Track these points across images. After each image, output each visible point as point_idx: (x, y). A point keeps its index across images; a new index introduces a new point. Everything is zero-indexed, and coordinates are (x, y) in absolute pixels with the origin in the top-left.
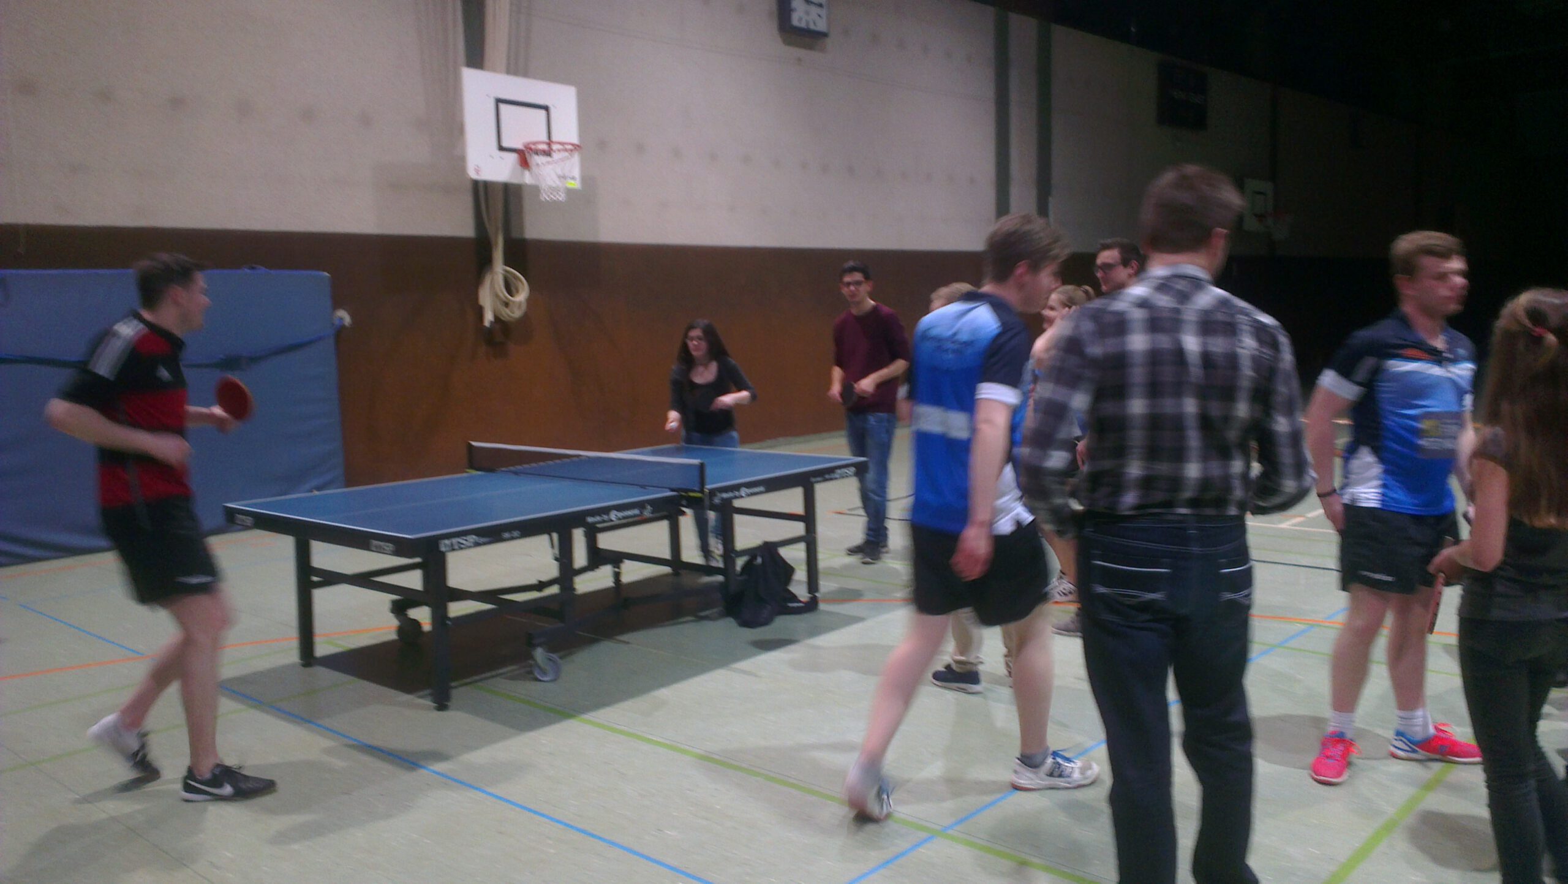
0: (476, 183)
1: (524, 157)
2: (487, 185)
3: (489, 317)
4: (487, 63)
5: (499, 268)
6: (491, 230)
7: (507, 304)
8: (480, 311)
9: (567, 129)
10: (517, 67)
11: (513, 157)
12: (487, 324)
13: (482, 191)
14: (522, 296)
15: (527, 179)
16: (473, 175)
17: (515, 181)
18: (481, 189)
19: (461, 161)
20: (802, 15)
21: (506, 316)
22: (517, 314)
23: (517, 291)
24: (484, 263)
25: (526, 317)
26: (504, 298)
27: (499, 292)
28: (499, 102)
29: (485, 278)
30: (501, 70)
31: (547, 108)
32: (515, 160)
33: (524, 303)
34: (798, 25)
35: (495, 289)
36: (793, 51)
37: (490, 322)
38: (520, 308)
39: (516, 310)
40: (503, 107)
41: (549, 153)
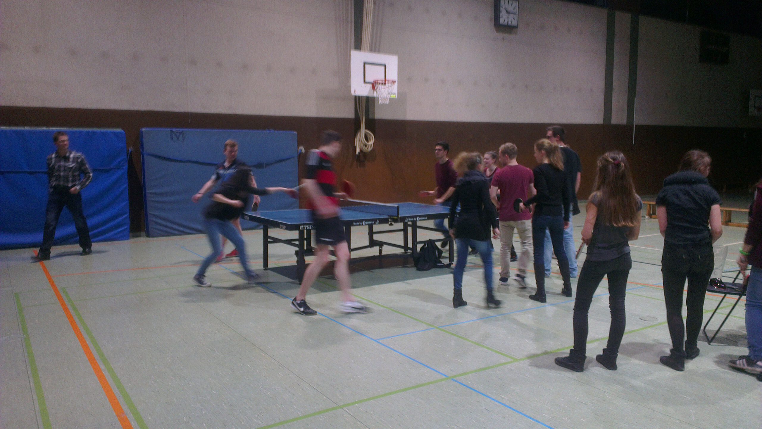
0: (356, 97)
1: (374, 85)
2: (359, 97)
3: (358, 150)
4: (362, 48)
5: (363, 130)
6: (361, 116)
7: (366, 146)
8: (355, 148)
9: (393, 74)
10: (374, 49)
11: (370, 86)
12: (357, 153)
13: (358, 99)
14: (371, 142)
15: (375, 94)
16: (353, 93)
17: (370, 95)
18: (357, 98)
19: (348, 88)
21: (365, 150)
22: (370, 149)
23: (370, 140)
24: (357, 128)
25: (373, 150)
26: (364, 143)
27: (362, 140)
28: (365, 64)
29: (357, 135)
30: (367, 50)
31: (385, 66)
32: (371, 88)
33: (373, 145)
34: (503, 24)
35: (361, 139)
36: (501, 35)
37: (358, 153)
38: (371, 147)
39: (369, 148)
40: (366, 65)
41: (385, 84)
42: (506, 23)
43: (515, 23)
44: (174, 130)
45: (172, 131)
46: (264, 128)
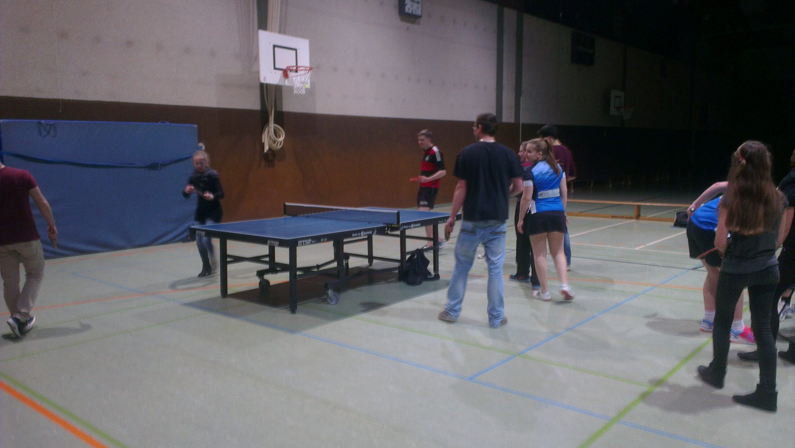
0: (262, 85)
1: (285, 73)
2: (267, 85)
3: (266, 148)
4: (268, 28)
5: (272, 125)
6: (269, 109)
7: (275, 142)
8: (262, 145)
9: (305, 60)
10: (282, 31)
11: (280, 73)
12: (265, 151)
13: (265, 88)
14: (282, 139)
15: (287, 83)
16: (262, 81)
17: (281, 84)
19: (257, 72)
20: (409, 7)
21: (274, 147)
22: (279, 147)
23: (280, 136)
24: (265, 122)
25: (283, 147)
26: (273, 139)
27: (271, 136)
28: (275, 46)
29: (265, 129)
30: (276, 31)
31: (296, 50)
32: (281, 74)
33: (282, 142)
34: (408, 12)
35: (270, 134)
36: (405, 25)
37: (267, 150)
38: (281, 144)
39: (279, 145)
40: (276, 49)
41: (296, 71)
42: (410, 12)
43: (419, 13)
44: (43, 122)
45: (40, 123)
46: (156, 121)
